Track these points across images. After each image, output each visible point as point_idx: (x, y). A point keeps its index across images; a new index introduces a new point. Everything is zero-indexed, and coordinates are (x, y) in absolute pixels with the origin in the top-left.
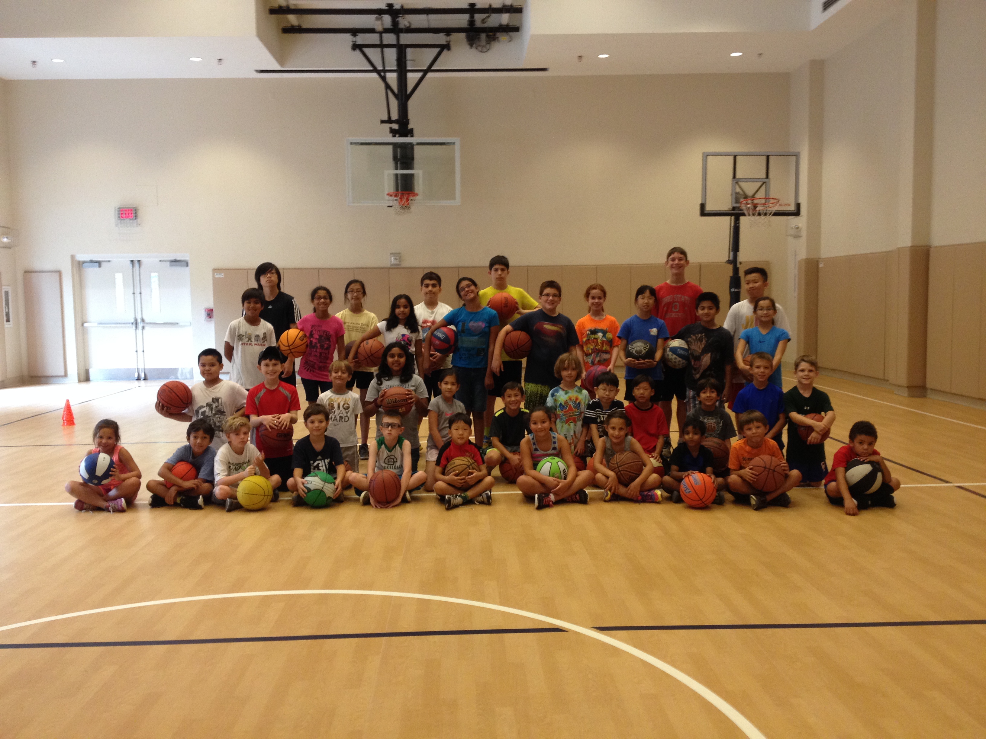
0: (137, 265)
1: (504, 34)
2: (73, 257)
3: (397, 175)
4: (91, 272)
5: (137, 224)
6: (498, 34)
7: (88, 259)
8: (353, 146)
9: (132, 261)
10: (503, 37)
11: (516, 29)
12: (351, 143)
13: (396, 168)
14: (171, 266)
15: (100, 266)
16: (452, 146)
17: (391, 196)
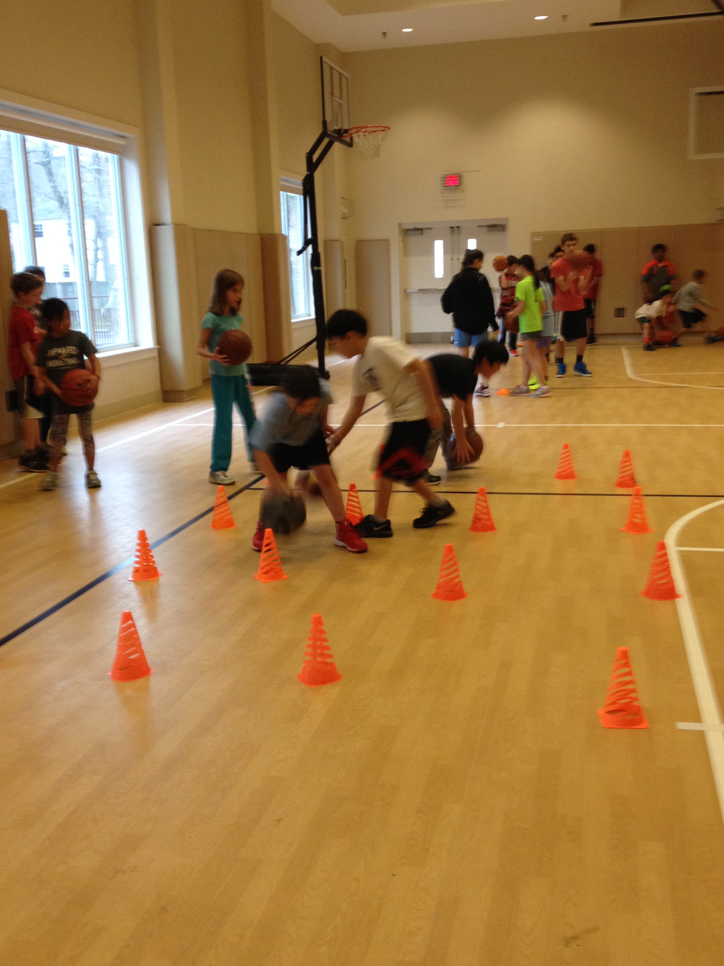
0: (456, 231)
4: (414, 240)
5: (461, 190)
8: (699, 96)
9: (452, 227)
12: (696, 94)
14: (488, 231)
15: (422, 234)
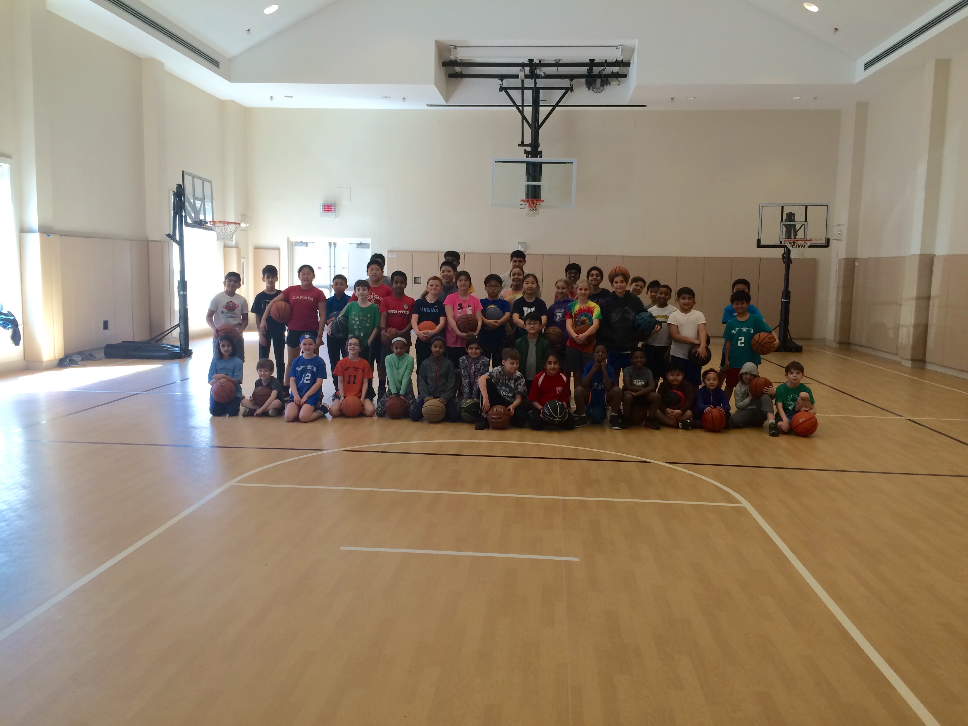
0: (333, 246)
1: (615, 79)
2: (288, 239)
3: (528, 186)
5: (336, 216)
6: (610, 79)
7: (299, 241)
8: (497, 164)
9: (330, 243)
10: (614, 82)
11: (624, 76)
12: (496, 162)
13: (528, 181)
14: (357, 247)
15: (307, 246)
16: (571, 164)
17: (523, 201)
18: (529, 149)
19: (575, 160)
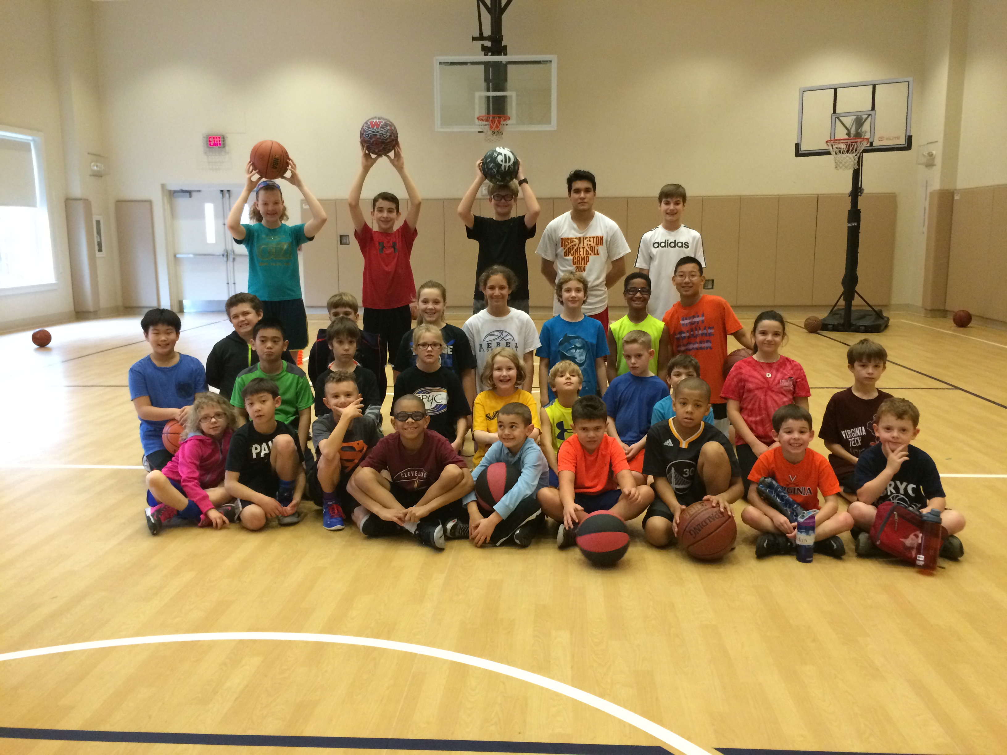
0: (226, 195)
2: (164, 186)
3: (488, 97)
4: (182, 202)
5: (225, 152)
7: (179, 189)
8: (443, 66)
9: (222, 191)
12: (440, 63)
13: (488, 90)
15: (190, 196)
16: (548, 65)
17: (482, 120)
18: (488, 44)
19: (553, 58)
